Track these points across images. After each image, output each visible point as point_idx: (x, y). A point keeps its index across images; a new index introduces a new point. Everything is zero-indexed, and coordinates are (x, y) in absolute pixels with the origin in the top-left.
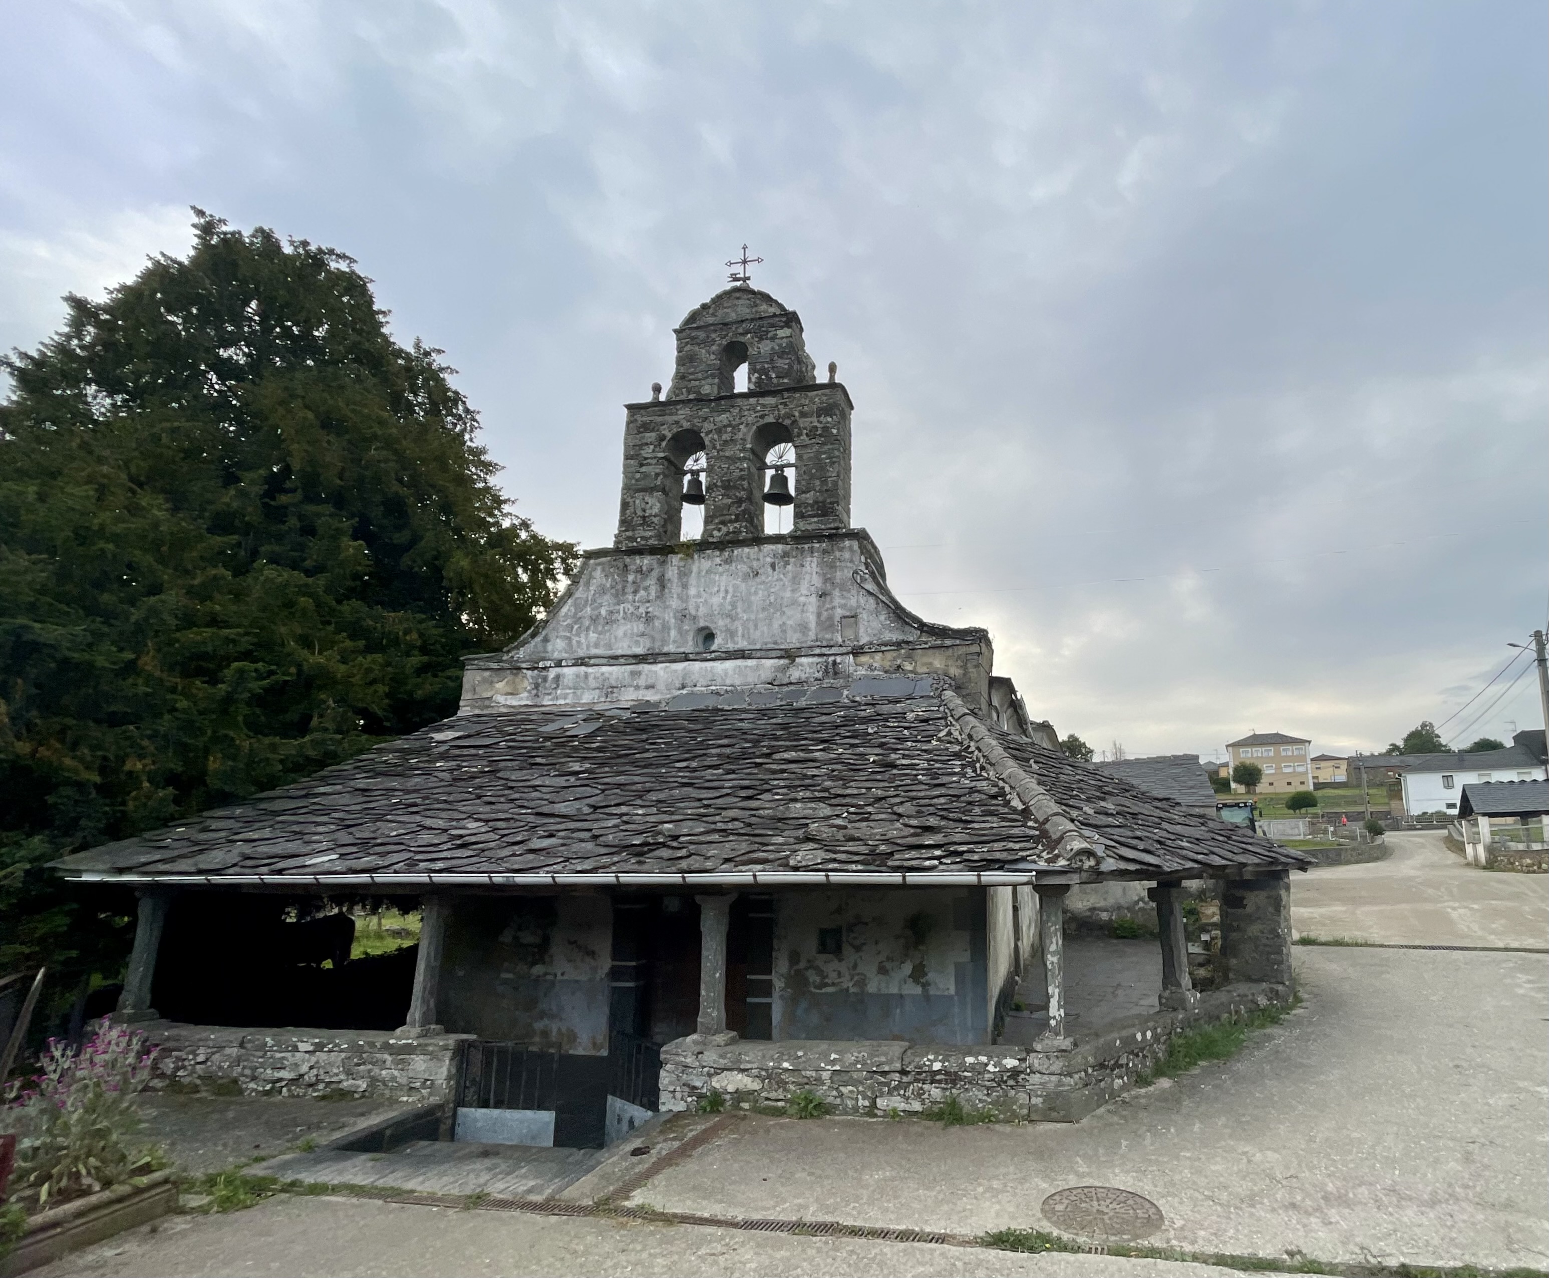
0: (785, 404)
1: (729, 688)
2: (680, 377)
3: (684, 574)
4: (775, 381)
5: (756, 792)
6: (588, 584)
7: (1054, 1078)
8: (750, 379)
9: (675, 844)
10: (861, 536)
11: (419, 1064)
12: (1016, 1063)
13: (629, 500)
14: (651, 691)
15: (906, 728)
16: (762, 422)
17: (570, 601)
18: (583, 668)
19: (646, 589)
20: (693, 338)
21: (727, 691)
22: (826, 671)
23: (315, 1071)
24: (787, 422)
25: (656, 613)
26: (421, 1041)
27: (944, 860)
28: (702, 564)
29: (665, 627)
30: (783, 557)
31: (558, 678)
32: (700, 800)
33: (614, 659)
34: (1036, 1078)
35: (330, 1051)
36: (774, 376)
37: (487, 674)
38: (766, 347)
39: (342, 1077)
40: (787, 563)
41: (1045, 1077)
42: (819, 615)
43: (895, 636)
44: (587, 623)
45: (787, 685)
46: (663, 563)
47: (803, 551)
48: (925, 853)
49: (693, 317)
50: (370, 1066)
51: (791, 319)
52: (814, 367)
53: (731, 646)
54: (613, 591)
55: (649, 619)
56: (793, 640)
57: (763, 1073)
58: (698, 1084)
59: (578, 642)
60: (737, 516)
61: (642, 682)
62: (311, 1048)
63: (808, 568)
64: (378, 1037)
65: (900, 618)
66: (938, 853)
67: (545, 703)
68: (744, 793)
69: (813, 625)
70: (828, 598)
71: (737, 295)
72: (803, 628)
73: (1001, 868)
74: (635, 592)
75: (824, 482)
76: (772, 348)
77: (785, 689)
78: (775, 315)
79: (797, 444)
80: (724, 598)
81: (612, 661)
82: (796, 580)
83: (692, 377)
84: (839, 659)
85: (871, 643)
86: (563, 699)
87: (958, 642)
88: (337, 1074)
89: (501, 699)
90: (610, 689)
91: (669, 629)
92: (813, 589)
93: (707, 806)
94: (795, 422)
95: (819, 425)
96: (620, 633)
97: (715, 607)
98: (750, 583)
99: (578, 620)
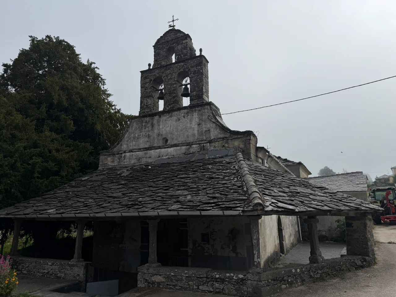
0: (186, 65)
1: (172, 156)
2: (156, 60)
3: (158, 122)
4: (183, 57)
5: (168, 188)
6: (132, 127)
7: (255, 282)
8: (175, 58)
9: (140, 204)
10: (210, 104)
11: (76, 269)
12: (243, 276)
13: (143, 100)
14: (150, 159)
15: (221, 166)
16: (179, 71)
17: (127, 133)
18: (132, 153)
19: (148, 127)
20: (158, 48)
21: (171, 157)
22: (201, 149)
23: (52, 271)
24: (187, 70)
25: (151, 134)
26: (76, 263)
27: (214, 207)
28: (164, 118)
29: (154, 139)
30: (187, 113)
31: (125, 156)
32: (152, 191)
33: (140, 150)
34: (249, 282)
35: (56, 265)
36: (182, 56)
37: (106, 156)
38: (180, 47)
39: (58, 272)
40: (188, 115)
41: (252, 282)
42: (198, 131)
43: (222, 136)
44: (132, 139)
45: (189, 154)
46: (152, 119)
47: (193, 111)
48: (210, 205)
49: (158, 41)
50: (65, 270)
51: (187, 37)
52: (195, 51)
53: (173, 143)
54: (139, 129)
55: (149, 136)
56: (191, 140)
57: (166, 276)
58: (148, 279)
59: (130, 145)
60: (173, 102)
61: (148, 156)
62: (51, 264)
63: (194, 116)
64: (66, 262)
65: (224, 130)
66: (213, 205)
67: (121, 164)
68: (165, 188)
69: (196, 134)
70: (201, 125)
71: (171, 32)
72: (194, 135)
73: (231, 210)
74: (145, 129)
75: (199, 88)
76: (182, 47)
77: (189, 155)
78: (182, 36)
79: (190, 76)
80: (170, 128)
81: (139, 150)
82: (191, 121)
83: (159, 60)
84: (205, 145)
85: (215, 139)
86: (126, 162)
87: (242, 136)
88: (57, 272)
89: (110, 163)
90: (139, 159)
91: (155, 139)
92: (196, 123)
93: (153, 193)
94: (189, 70)
95: (196, 70)
96: (141, 141)
97: (168, 131)
98: (178, 123)
99: (130, 139)
